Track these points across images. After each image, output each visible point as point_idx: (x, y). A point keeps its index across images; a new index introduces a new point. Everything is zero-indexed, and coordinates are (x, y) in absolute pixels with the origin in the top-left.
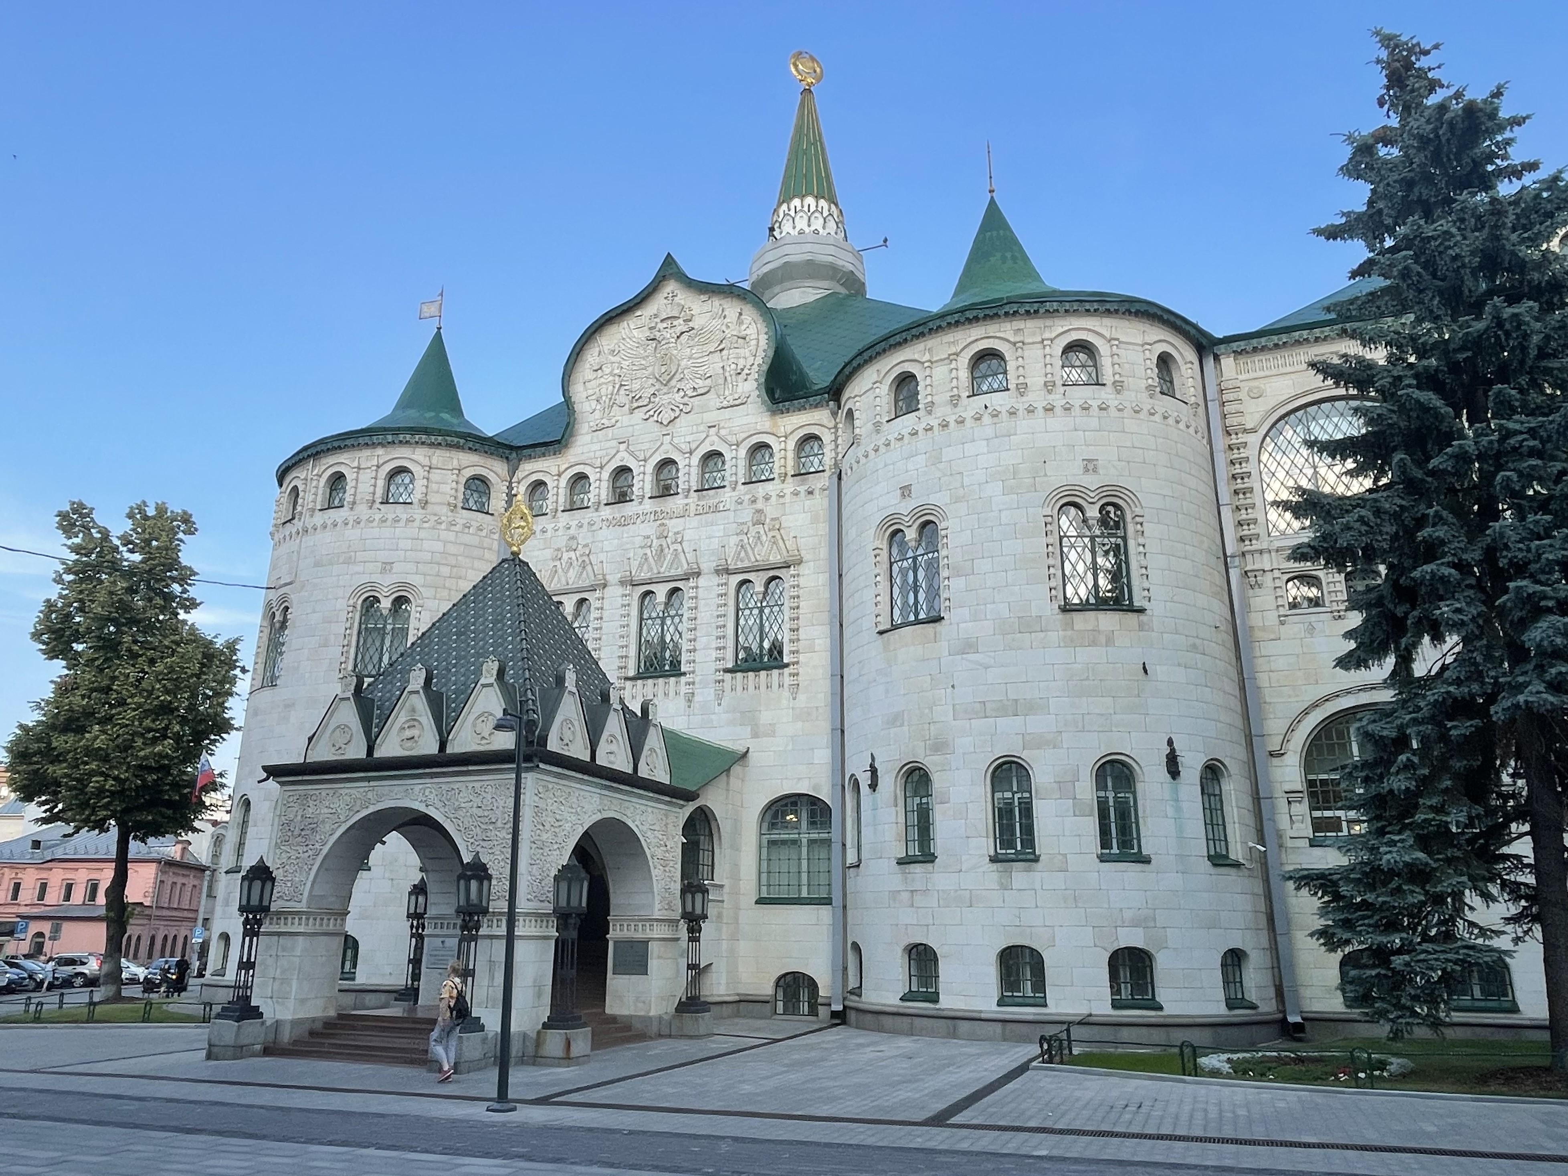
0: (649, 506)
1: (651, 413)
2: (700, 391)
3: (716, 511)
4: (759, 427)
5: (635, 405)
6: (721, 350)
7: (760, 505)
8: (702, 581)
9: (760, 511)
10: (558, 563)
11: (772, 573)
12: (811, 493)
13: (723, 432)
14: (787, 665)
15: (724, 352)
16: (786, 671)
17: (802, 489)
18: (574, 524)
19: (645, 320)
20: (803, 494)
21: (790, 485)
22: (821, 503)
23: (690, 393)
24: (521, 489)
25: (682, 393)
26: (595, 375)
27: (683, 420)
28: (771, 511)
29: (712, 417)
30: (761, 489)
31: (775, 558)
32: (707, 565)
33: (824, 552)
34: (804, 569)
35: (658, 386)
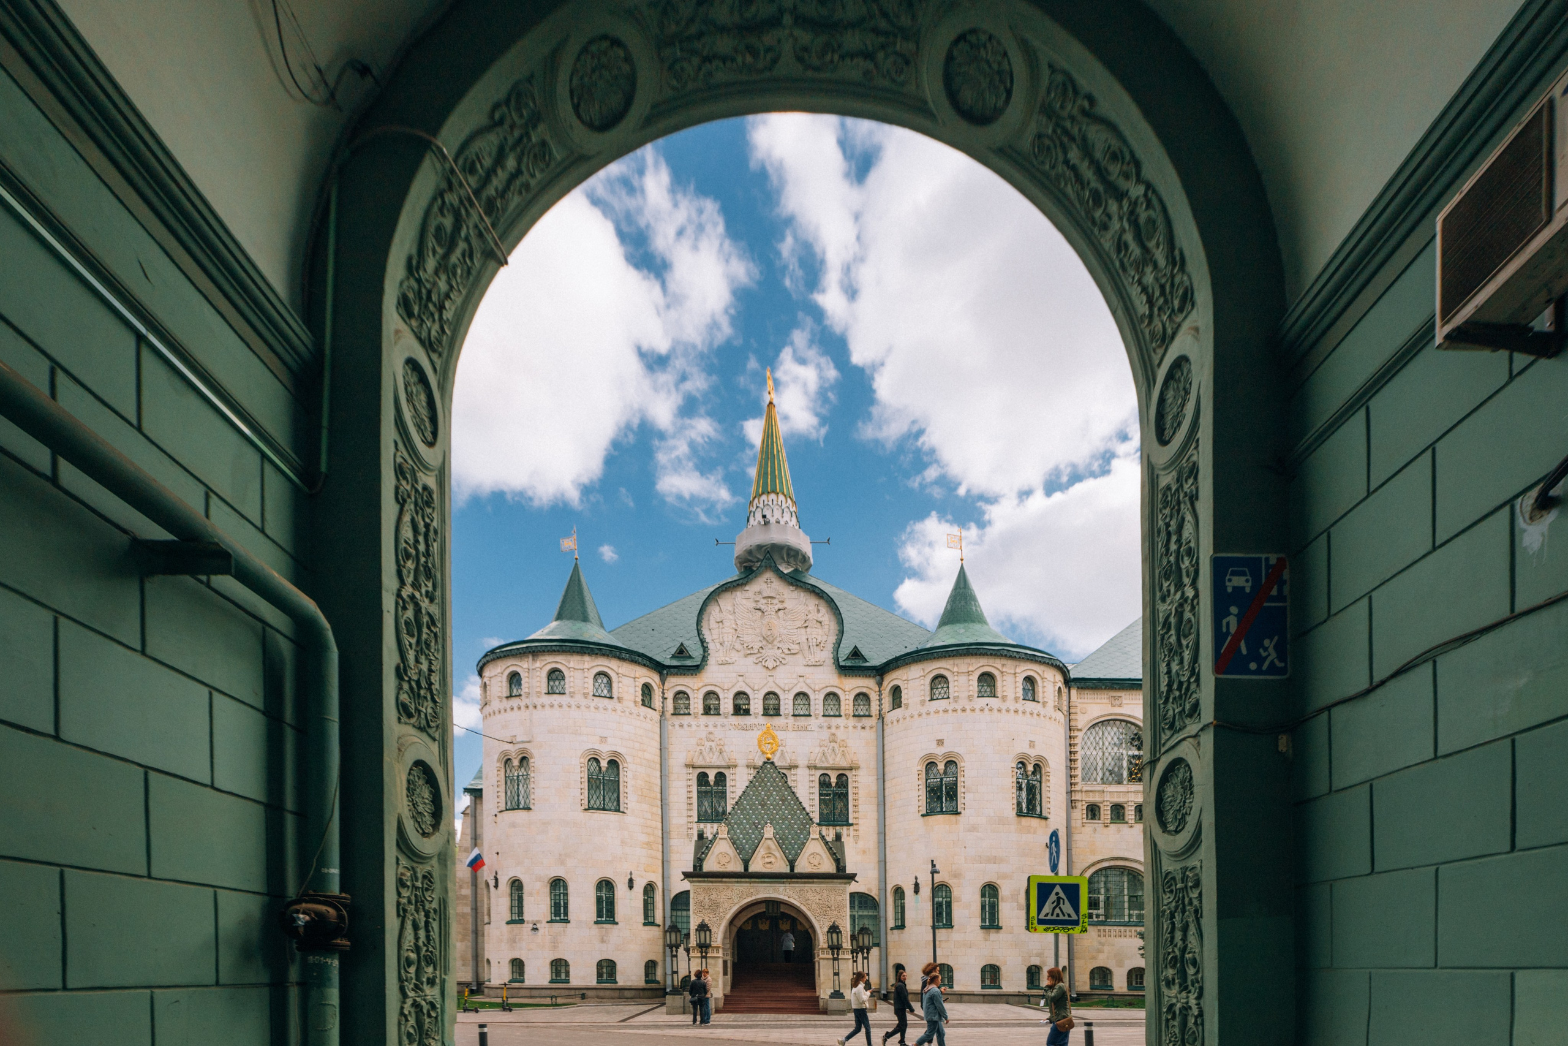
0: (763, 720)
1: (761, 659)
2: (792, 652)
3: (806, 730)
4: (832, 683)
5: (749, 652)
6: (806, 627)
7: (833, 730)
8: (799, 771)
9: (834, 735)
10: (703, 748)
11: (841, 772)
12: (863, 728)
13: (808, 681)
14: (852, 825)
15: (808, 629)
16: (851, 828)
17: (859, 725)
18: (711, 724)
19: (750, 594)
20: (859, 728)
21: (852, 722)
22: (870, 735)
23: (787, 652)
24: (670, 695)
25: (780, 651)
26: (717, 625)
27: (781, 669)
28: (840, 735)
29: (801, 670)
30: (835, 721)
31: (844, 764)
32: (802, 762)
33: (873, 764)
34: (860, 772)
35: (764, 642)
